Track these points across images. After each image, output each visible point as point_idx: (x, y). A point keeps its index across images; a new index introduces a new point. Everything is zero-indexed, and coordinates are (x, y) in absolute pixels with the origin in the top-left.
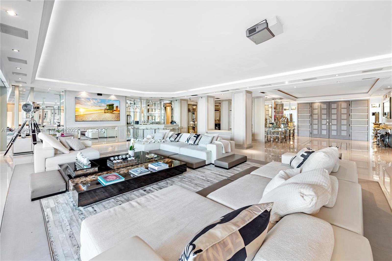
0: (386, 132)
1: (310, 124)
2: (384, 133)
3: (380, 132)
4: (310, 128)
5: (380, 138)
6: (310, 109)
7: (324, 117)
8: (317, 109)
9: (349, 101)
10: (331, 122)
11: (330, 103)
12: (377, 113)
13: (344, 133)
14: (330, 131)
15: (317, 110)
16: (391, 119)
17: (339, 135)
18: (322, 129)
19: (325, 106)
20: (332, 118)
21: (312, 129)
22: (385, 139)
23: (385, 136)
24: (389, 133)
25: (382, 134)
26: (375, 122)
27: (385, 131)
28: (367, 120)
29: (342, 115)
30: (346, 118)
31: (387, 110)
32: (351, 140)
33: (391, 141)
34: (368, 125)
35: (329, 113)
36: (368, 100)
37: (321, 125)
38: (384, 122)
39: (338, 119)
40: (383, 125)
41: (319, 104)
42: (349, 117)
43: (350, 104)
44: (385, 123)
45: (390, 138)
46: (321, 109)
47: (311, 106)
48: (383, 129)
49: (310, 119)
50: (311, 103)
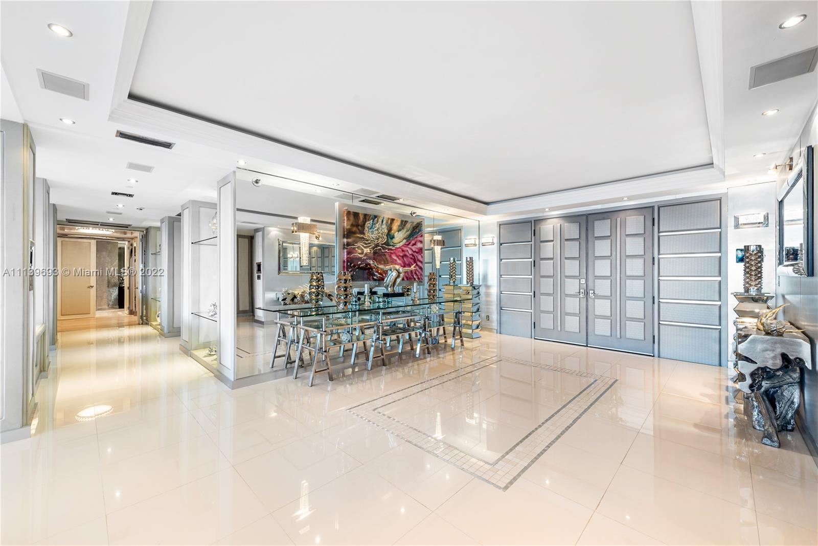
0: (784, 357)
1: (532, 294)
2: (774, 358)
3: (747, 349)
4: (533, 308)
5: (751, 387)
6: (533, 243)
7: (572, 267)
8: (553, 241)
9: (653, 207)
10: (594, 287)
11: (589, 217)
12: (752, 248)
13: (635, 331)
14: (590, 318)
15: (552, 243)
16: (810, 279)
17: (618, 336)
18: (564, 314)
19: (572, 230)
20: (596, 274)
21: (538, 311)
22: (780, 387)
23: (780, 373)
24: (801, 360)
25: (760, 365)
26: (742, 291)
27: (779, 350)
28: (719, 279)
29: (628, 260)
30: (640, 273)
31: (795, 238)
32: (659, 357)
33: (812, 405)
34: (720, 300)
35: (587, 254)
36: (720, 200)
37: (563, 296)
38: (784, 293)
39: (613, 278)
40: (781, 302)
41: (557, 223)
42: (653, 270)
43: (654, 219)
44: (787, 297)
45: (807, 381)
46: (564, 240)
47: (534, 230)
48: (768, 334)
49: (531, 277)
50: (535, 220)
